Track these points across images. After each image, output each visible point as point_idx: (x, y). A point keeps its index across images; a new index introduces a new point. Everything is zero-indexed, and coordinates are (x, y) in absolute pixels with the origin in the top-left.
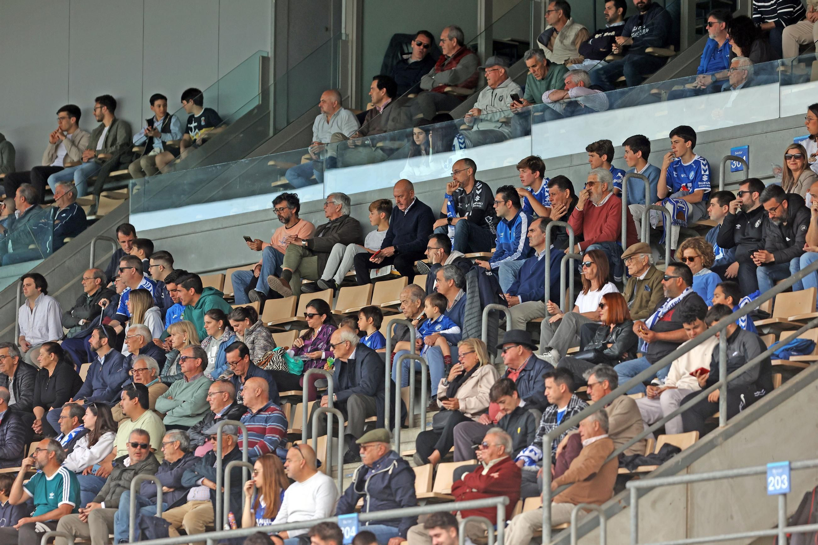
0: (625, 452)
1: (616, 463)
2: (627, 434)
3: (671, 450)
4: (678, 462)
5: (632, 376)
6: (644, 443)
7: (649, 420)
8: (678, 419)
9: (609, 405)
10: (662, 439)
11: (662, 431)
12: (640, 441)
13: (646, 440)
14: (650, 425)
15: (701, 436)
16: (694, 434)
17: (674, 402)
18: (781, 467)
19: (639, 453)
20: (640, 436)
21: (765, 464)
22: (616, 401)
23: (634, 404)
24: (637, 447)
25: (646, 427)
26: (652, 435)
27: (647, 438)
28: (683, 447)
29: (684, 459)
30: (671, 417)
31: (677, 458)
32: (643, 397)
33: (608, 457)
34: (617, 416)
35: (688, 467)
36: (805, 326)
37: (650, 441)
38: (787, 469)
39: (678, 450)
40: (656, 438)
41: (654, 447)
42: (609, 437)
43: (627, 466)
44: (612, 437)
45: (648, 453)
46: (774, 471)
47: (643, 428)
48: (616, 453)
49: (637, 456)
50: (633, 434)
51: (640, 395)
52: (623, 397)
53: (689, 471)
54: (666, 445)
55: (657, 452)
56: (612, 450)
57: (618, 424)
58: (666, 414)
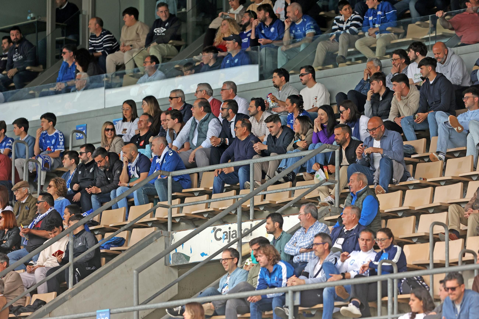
0: (13, 304)
1: (8, 311)
2: (14, 294)
3: (40, 303)
4: (44, 310)
5: (18, 260)
6: (25, 299)
7: (28, 285)
8: (45, 284)
9: (4, 277)
10: (35, 297)
11: (35, 292)
12: (22, 298)
13: (26, 297)
14: (28, 288)
15: (58, 295)
16: (54, 294)
17: (43, 275)
18: (105, 312)
19: (21, 305)
20: (22, 295)
21: (96, 311)
22: (8, 275)
23: (19, 276)
24: (20, 301)
25: (26, 289)
26: (29, 294)
27: (26, 296)
28: (47, 301)
29: (47, 308)
30: (40, 283)
31: (44, 308)
32: (24, 272)
33: (3, 307)
34: (9, 283)
35: (50, 313)
36: (119, 230)
37: (28, 298)
38: (108, 314)
39: (44, 303)
40: (32, 296)
41: (30, 301)
42: (4, 296)
43: (14, 313)
44: (5, 295)
45: (26, 305)
46: (101, 315)
47: (24, 290)
48: (8, 305)
49: (21, 306)
50: (18, 293)
51: (22, 271)
52: (12, 272)
53: (51, 315)
54: (37, 300)
55: (32, 304)
56: (5, 303)
57: (9, 288)
58: (38, 282)
